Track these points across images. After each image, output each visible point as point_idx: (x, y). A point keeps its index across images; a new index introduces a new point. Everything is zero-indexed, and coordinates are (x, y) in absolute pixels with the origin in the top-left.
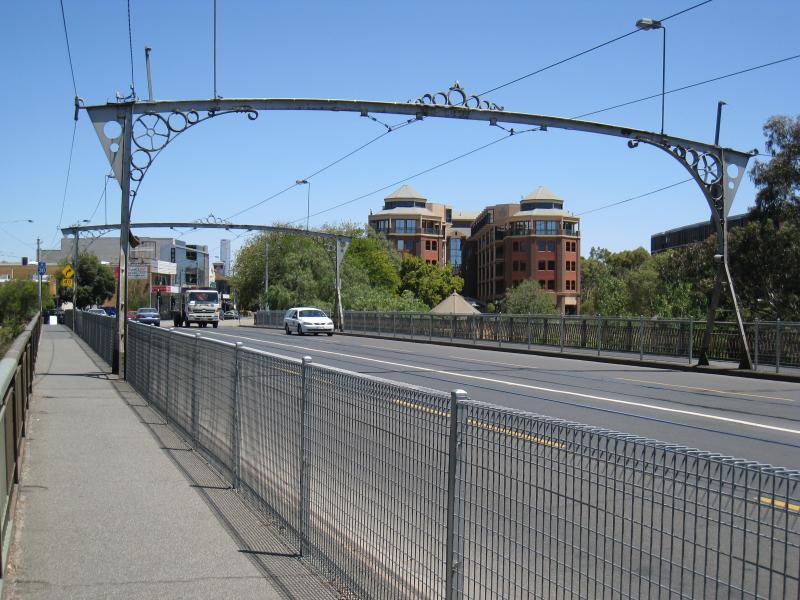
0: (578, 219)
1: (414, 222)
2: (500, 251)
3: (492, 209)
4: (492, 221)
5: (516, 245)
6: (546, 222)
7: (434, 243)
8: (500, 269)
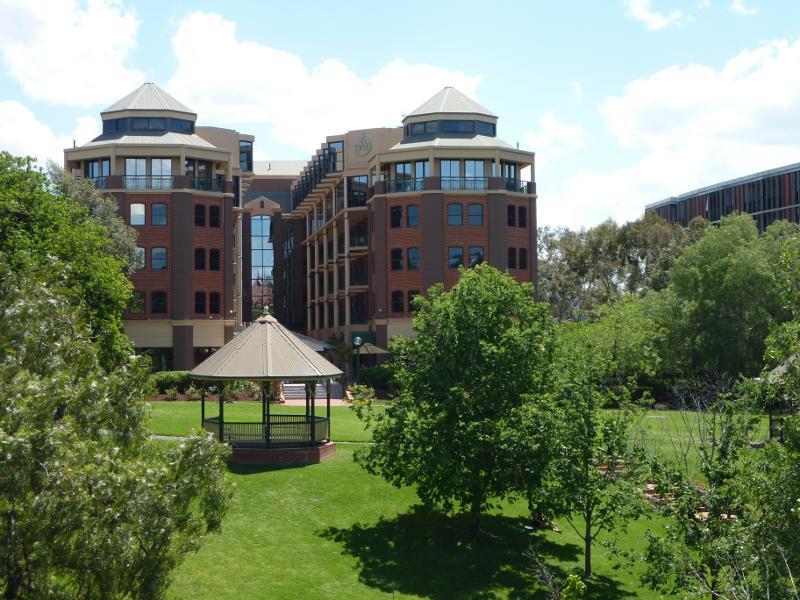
0: (531, 155)
1: (168, 163)
2: (360, 229)
3: (341, 140)
4: (339, 166)
5: (396, 215)
6: (463, 161)
7: (215, 211)
8: (361, 269)
